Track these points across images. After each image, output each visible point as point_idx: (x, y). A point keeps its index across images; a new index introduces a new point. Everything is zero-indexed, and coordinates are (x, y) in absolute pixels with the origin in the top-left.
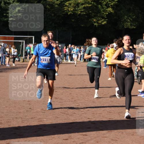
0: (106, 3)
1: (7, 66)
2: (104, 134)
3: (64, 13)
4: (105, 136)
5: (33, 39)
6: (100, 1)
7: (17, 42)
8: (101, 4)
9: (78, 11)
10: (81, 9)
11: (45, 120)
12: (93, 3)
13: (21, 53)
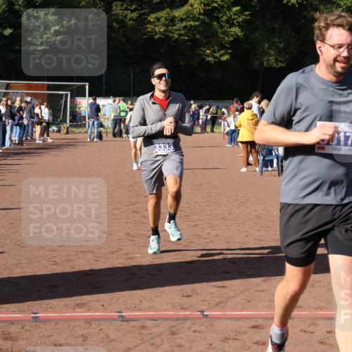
0: (229, 18)
1: (37, 142)
2: (257, 285)
3: (146, 37)
4: (260, 288)
5: (85, 89)
6: (215, 15)
7: (55, 94)
8: (218, 19)
9: (173, 33)
10: (179, 30)
11: (138, 256)
12: (201, 17)
13: (63, 116)
